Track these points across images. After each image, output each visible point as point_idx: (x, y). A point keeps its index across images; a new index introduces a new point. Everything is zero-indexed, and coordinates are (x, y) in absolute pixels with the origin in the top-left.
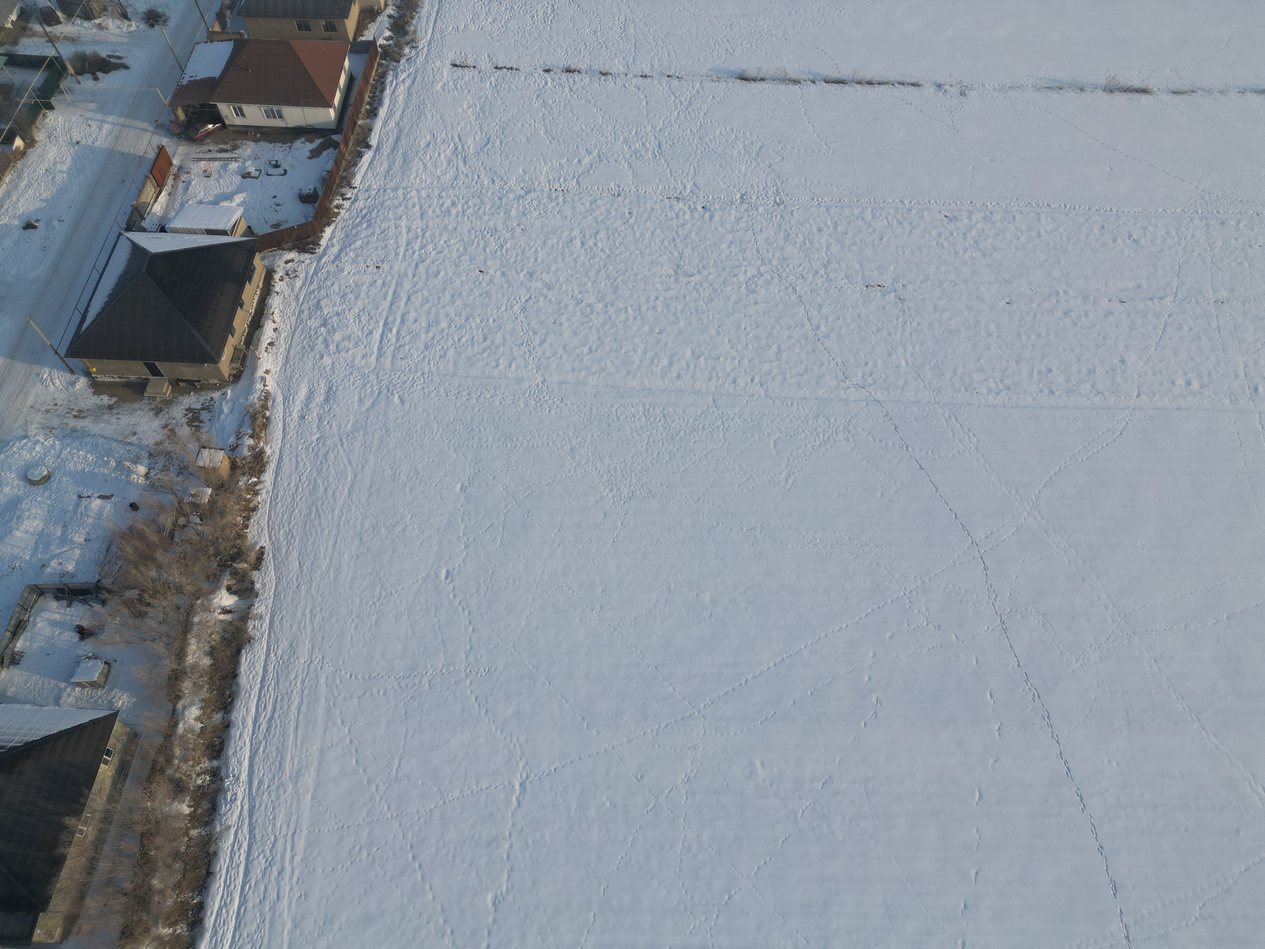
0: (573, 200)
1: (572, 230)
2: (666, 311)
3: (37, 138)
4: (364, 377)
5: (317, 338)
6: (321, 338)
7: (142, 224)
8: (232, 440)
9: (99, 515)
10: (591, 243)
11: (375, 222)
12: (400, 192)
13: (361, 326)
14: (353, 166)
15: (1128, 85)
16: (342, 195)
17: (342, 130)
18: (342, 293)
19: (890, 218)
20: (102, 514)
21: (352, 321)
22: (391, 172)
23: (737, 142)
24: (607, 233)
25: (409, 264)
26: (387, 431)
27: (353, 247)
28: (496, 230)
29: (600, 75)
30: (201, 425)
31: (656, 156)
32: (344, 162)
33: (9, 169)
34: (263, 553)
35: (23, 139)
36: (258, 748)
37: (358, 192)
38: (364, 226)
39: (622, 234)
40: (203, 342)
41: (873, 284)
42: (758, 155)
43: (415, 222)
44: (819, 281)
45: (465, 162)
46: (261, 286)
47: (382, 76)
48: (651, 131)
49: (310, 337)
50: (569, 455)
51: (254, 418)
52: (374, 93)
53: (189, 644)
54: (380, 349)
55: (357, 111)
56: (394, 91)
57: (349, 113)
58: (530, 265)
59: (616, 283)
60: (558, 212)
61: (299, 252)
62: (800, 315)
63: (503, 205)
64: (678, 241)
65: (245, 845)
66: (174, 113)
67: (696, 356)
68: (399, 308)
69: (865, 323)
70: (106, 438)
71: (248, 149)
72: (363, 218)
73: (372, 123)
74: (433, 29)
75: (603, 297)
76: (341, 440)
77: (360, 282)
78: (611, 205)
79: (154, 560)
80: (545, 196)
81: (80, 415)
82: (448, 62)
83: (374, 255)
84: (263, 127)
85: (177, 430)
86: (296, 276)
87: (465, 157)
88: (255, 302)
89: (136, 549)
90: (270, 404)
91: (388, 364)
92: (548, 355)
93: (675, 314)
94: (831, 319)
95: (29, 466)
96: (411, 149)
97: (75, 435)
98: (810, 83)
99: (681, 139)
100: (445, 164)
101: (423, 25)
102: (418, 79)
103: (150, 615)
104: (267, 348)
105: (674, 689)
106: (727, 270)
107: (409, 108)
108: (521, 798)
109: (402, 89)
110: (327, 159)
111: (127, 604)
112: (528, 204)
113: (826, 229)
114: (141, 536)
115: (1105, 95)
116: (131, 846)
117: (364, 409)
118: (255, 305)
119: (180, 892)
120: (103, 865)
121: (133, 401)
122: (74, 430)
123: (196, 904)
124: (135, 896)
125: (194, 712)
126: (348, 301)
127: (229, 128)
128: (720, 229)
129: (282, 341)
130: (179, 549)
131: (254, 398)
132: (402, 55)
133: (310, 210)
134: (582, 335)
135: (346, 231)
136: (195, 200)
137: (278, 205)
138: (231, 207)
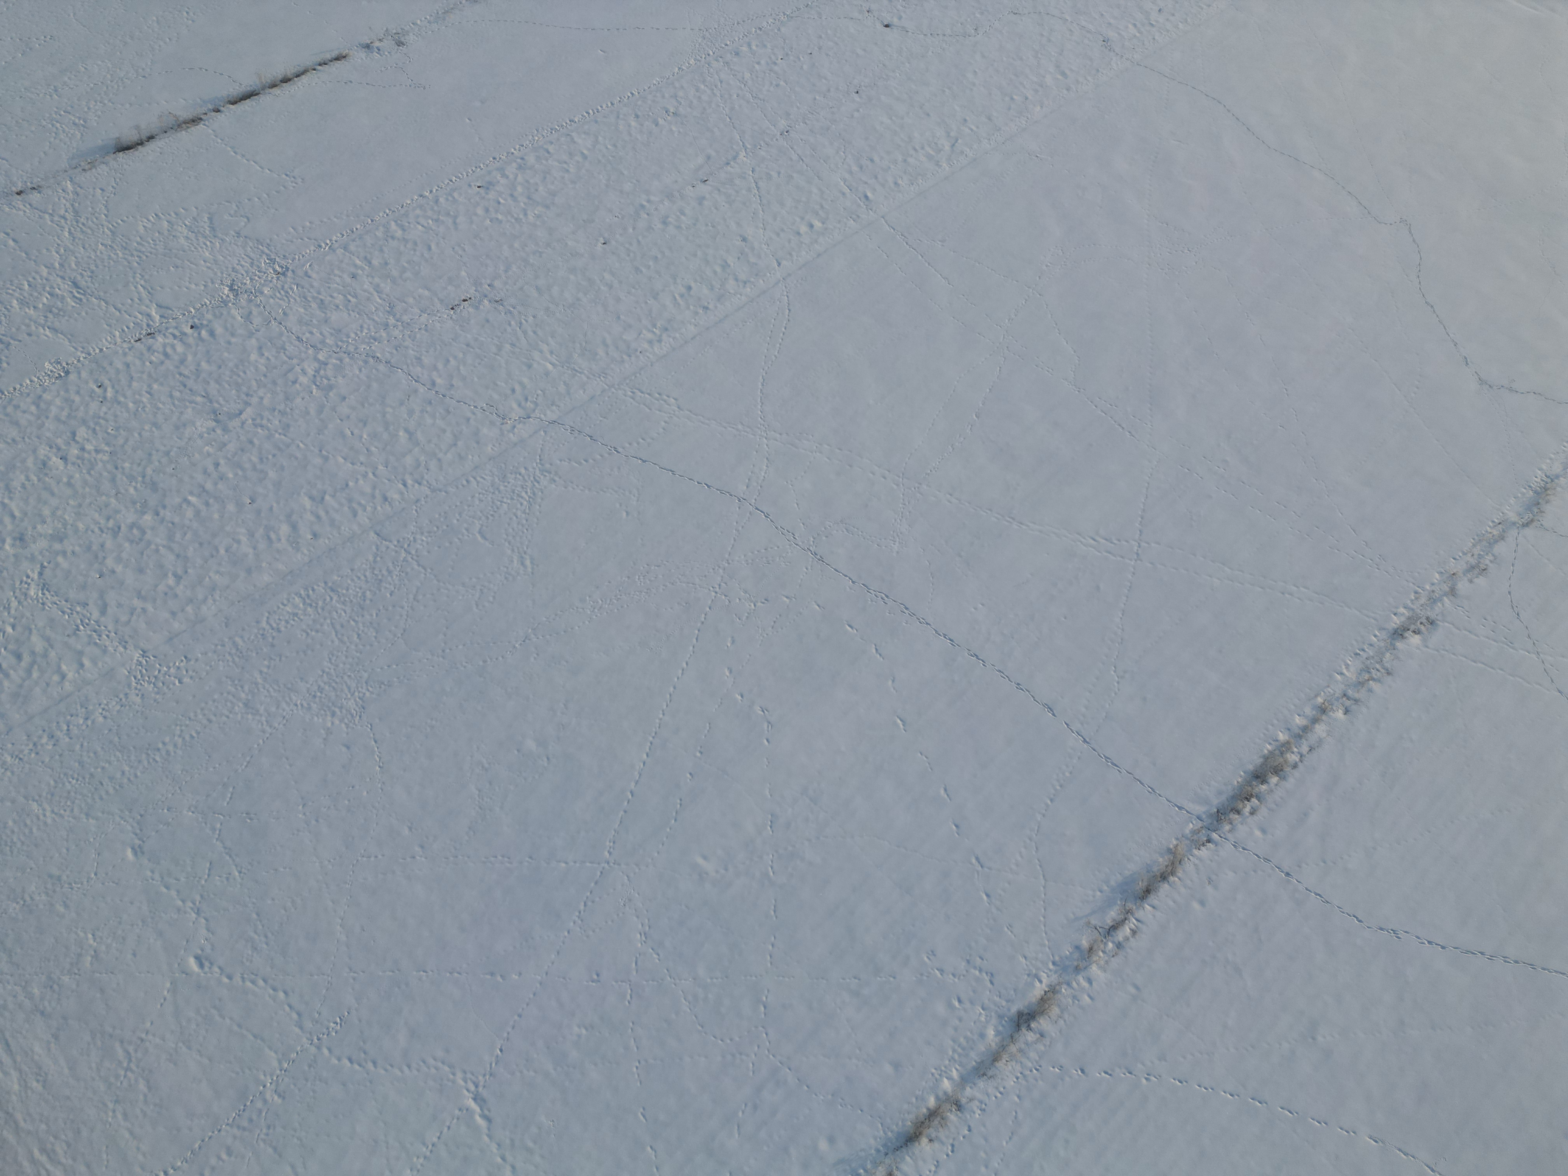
2: (240, 473)
10: (75, 451)
19: (422, 221)
23: (175, 227)
24: (89, 427)
31: (81, 300)
39: (110, 417)
41: (456, 303)
42: (213, 229)
44: (396, 333)
48: (49, 273)
50: (248, 714)
59: (148, 478)
62: (404, 381)
64: (190, 383)
67: (318, 500)
69: (479, 348)
75: (145, 505)
78: (67, 391)
92: (124, 618)
93: (254, 468)
94: (440, 366)
98: (213, 114)
99: (98, 262)
105: (566, 863)
106: (280, 381)
108: (486, 1112)
113: (360, 272)
128: (233, 340)
134: (152, 567)
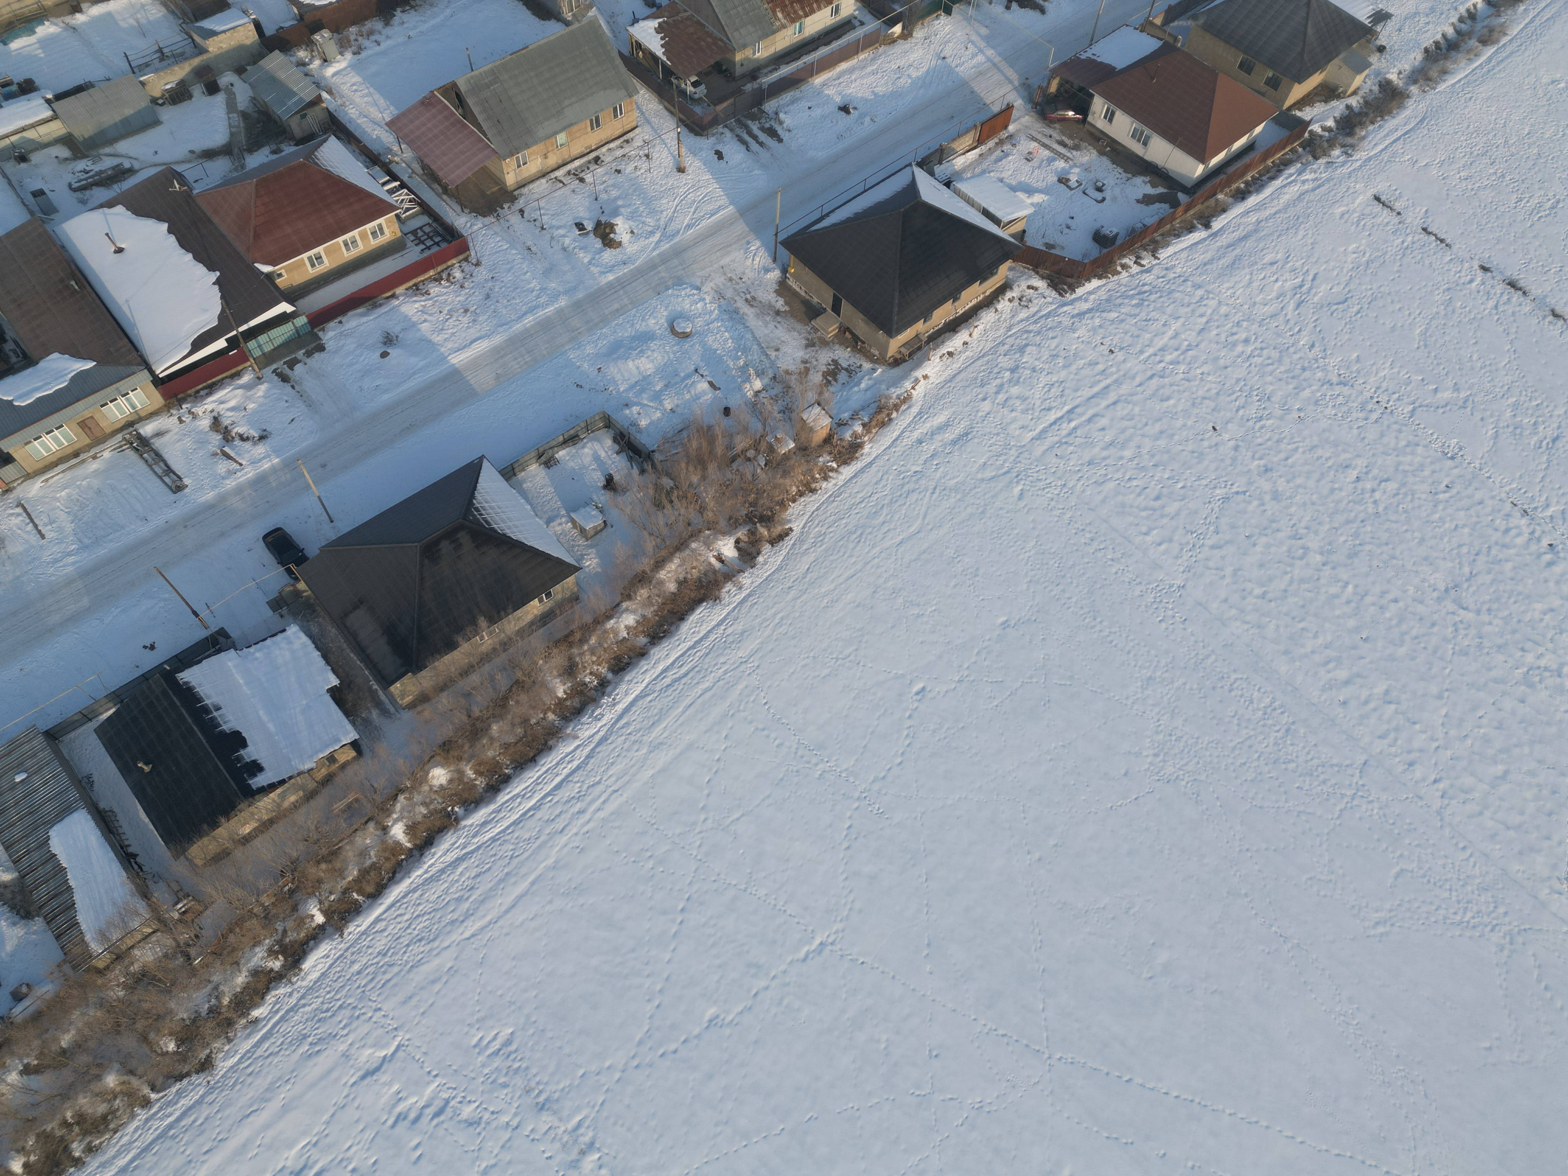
0: (1389, 426)
1: (1358, 456)
2: (1394, 622)
3: (914, 34)
4: (1007, 446)
5: (996, 378)
6: (998, 381)
7: (935, 167)
8: (846, 416)
9: (697, 397)
10: (1369, 486)
12: (1200, 292)
13: (1046, 396)
14: (1175, 235)
16: (1138, 257)
17: (1194, 193)
18: (1055, 352)
20: (699, 398)
21: (1041, 385)
22: (1208, 267)
24: (1399, 489)
25: (1146, 370)
26: (983, 512)
27: (1104, 315)
28: (1269, 398)
29: (1549, 313)
30: (833, 382)
31: (1540, 447)
32: (1168, 226)
33: (871, 48)
34: (787, 535)
35: (904, 28)
36: (648, 695)
37: (1157, 264)
38: (1134, 302)
39: (1417, 503)
40: (896, 309)
43: (1188, 333)
45: (1298, 306)
46: (988, 293)
47: (1286, 163)
49: (990, 373)
50: (1142, 681)
51: (880, 410)
52: (1261, 176)
53: (672, 561)
54: (1044, 431)
55: (1228, 183)
56: (1285, 186)
57: (1217, 180)
58: (1275, 459)
59: (1361, 548)
60: (1358, 428)
61: (1049, 285)
63: (1302, 378)
64: (1482, 558)
65: (575, 763)
66: (1049, 81)
67: (1387, 698)
68: (1098, 405)
70: (754, 336)
71: (1088, 156)
72: (1139, 293)
73: (1232, 204)
74: (1386, 147)
75: (1330, 552)
76: (935, 489)
77: (1081, 354)
78: (1432, 463)
79: (705, 468)
80: (1360, 400)
81: (751, 302)
82: (1372, 191)
83: (1118, 337)
84: (1119, 144)
85: (811, 372)
86: (1027, 306)
87: (1303, 301)
88: (970, 305)
89: (700, 448)
90: (903, 407)
91: (1039, 450)
92: (1211, 564)
93: (1403, 634)
95: (682, 316)
96: (1250, 256)
97: (734, 316)
100: (1274, 294)
101: (1379, 137)
102: (1322, 189)
103: (665, 511)
104: (944, 354)
106: (1518, 636)
107: (1285, 213)
108: (811, 956)
109: (1294, 190)
110: (1154, 213)
111: (658, 487)
112: (1332, 395)
114: (711, 441)
116: (503, 682)
117: (980, 476)
118: (967, 307)
119: (504, 753)
120: (475, 678)
121: (799, 321)
122: (736, 311)
123: (505, 774)
124: (474, 724)
125: (629, 620)
126: (1054, 365)
127: (1087, 125)
128: (1551, 584)
129: (962, 358)
130: (729, 475)
131: (895, 393)
132: (1325, 153)
133: (1094, 251)
134: (1268, 573)
135: (1111, 296)
136: (998, 175)
137: (1068, 227)
138: (1023, 201)
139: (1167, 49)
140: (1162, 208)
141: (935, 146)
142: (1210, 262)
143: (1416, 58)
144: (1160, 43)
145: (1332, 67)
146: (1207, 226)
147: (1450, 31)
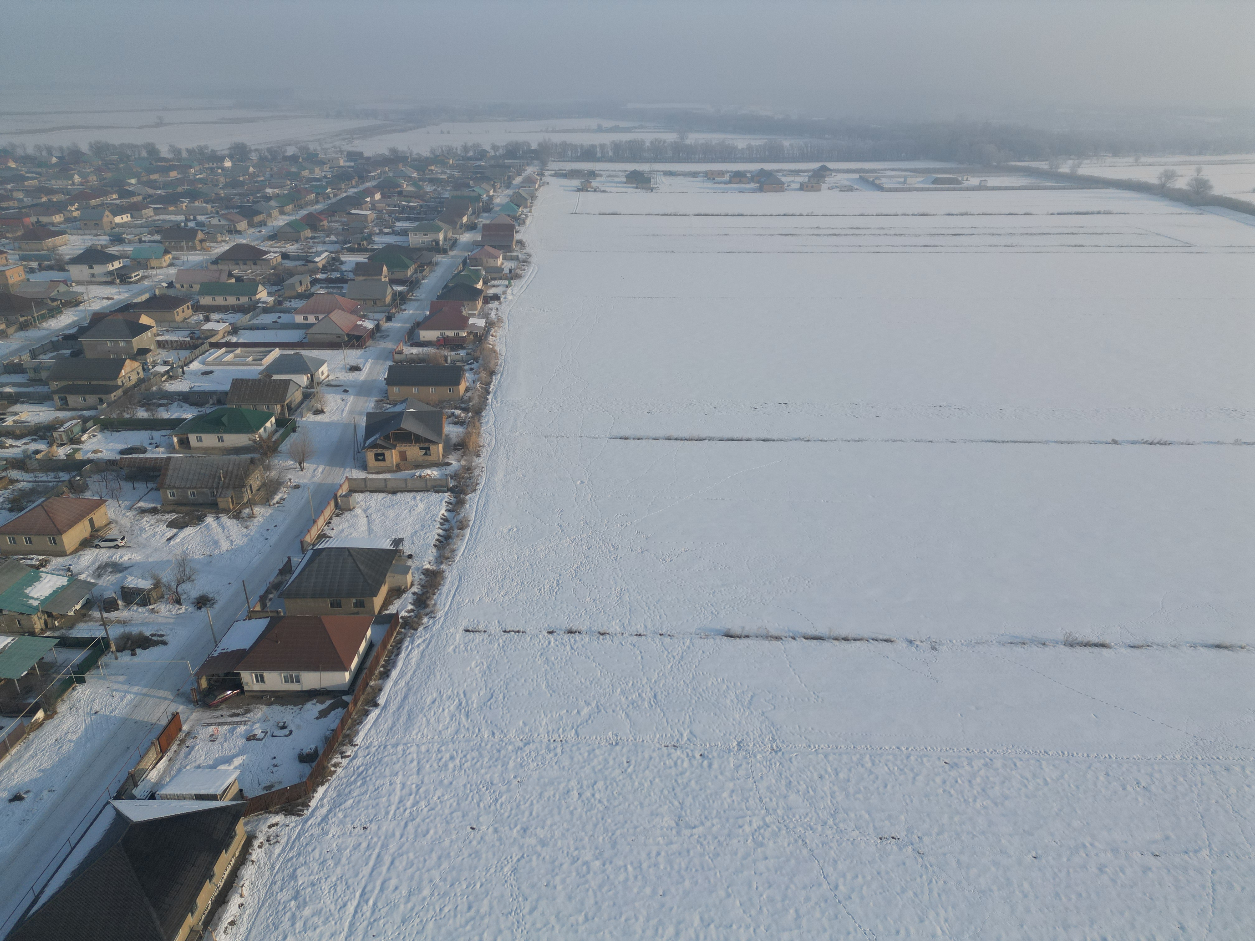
0: (571, 750)
1: (569, 780)
2: (669, 869)
3: (58, 710)
5: (285, 913)
6: (288, 915)
7: (133, 792)
10: (588, 794)
11: (371, 779)
12: (400, 748)
13: (336, 897)
14: (358, 724)
15: (1086, 640)
16: (342, 753)
17: (353, 691)
18: (322, 859)
19: (890, 765)
21: (326, 892)
22: (394, 729)
23: (729, 691)
24: (605, 784)
25: (399, 823)
27: (343, 807)
28: (491, 783)
29: (598, 635)
31: (652, 706)
32: (350, 721)
33: (20, 741)
35: (45, 711)
37: (358, 749)
38: (359, 784)
39: (621, 784)
40: (158, 923)
41: (886, 836)
42: (750, 703)
43: (410, 778)
44: (829, 832)
45: (467, 716)
46: (237, 854)
47: (400, 642)
48: (646, 683)
49: (277, 913)
52: (389, 657)
54: (352, 924)
55: (371, 673)
56: (408, 655)
57: (363, 675)
58: (525, 819)
59: (615, 836)
60: (556, 763)
61: (285, 815)
62: (815, 872)
63: (502, 757)
64: (678, 790)
66: (198, 682)
67: (705, 924)
68: (380, 874)
69: (887, 881)
71: (260, 712)
72: (359, 776)
73: (383, 683)
74: (451, 602)
75: (601, 854)
77: (343, 846)
78: (609, 755)
80: (544, 747)
82: (461, 629)
83: (363, 815)
84: (279, 691)
86: (277, 842)
87: (468, 712)
88: (227, 873)
92: (539, 925)
93: (679, 872)
94: (849, 876)
96: (417, 706)
98: (791, 639)
99: (675, 690)
100: (448, 719)
101: (443, 599)
102: (432, 643)
104: (226, 928)
106: (731, 821)
107: (420, 669)
109: (416, 653)
110: (333, 720)
112: (526, 755)
113: (827, 776)
115: (1067, 649)
118: (225, 877)
126: (327, 869)
127: (246, 694)
128: (720, 777)
129: (245, 919)
132: (419, 624)
133: (307, 769)
134: (577, 899)
135: (339, 791)
136: (194, 765)
137: (275, 766)
138: (227, 770)
139: (275, 621)
140: (339, 712)
141: (123, 776)
142: (394, 725)
143: (432, 553)
144: (268, 619)
145: (388, 579)
146: (376, 705)
147: (440, 532)
